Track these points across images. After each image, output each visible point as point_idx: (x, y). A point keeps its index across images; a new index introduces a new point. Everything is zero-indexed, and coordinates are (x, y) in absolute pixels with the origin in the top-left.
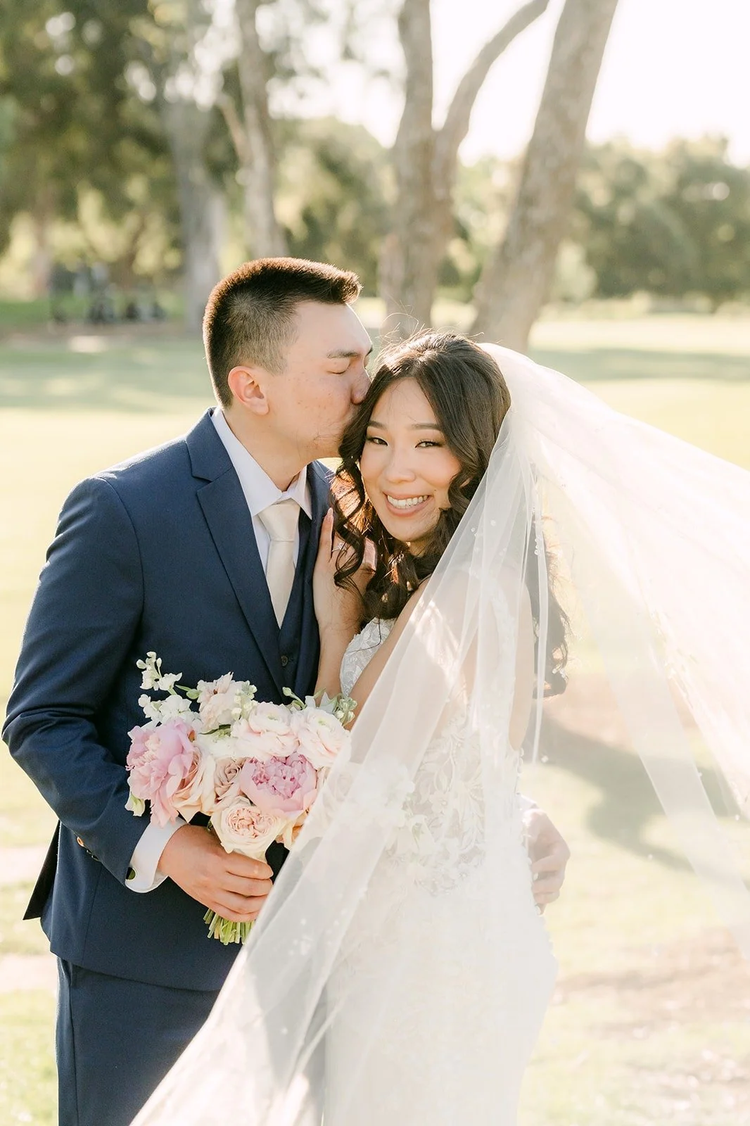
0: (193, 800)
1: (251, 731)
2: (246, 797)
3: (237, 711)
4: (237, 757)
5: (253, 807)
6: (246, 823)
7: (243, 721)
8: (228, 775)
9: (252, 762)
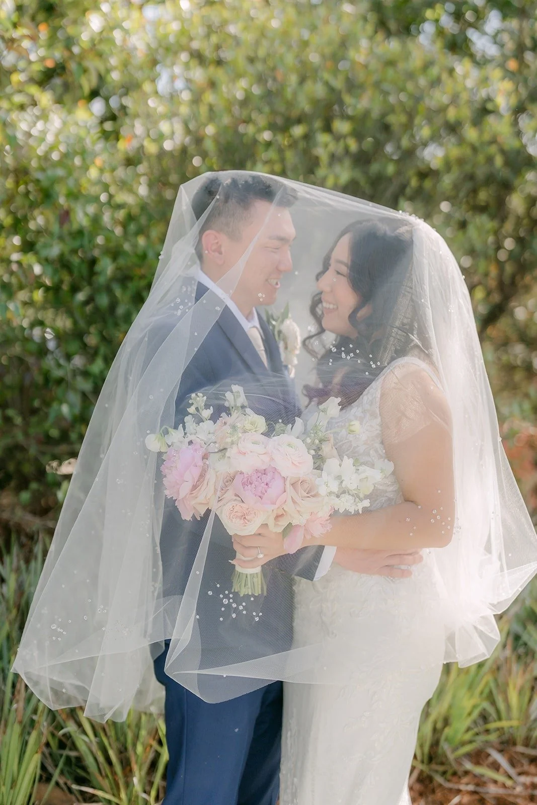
0: (201, 498)
1: (240, 453)
2: (239, 497)
3: (229, 440)
4: (232, 471)
5: (243, 504)
6: (240, 514)
7: (235, 447)
8: (226, 484)
9: (241, 473)
